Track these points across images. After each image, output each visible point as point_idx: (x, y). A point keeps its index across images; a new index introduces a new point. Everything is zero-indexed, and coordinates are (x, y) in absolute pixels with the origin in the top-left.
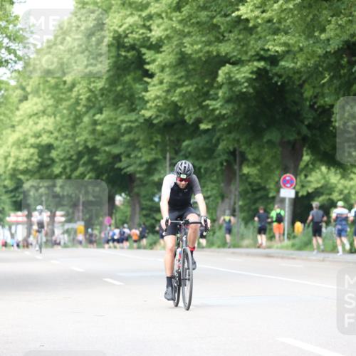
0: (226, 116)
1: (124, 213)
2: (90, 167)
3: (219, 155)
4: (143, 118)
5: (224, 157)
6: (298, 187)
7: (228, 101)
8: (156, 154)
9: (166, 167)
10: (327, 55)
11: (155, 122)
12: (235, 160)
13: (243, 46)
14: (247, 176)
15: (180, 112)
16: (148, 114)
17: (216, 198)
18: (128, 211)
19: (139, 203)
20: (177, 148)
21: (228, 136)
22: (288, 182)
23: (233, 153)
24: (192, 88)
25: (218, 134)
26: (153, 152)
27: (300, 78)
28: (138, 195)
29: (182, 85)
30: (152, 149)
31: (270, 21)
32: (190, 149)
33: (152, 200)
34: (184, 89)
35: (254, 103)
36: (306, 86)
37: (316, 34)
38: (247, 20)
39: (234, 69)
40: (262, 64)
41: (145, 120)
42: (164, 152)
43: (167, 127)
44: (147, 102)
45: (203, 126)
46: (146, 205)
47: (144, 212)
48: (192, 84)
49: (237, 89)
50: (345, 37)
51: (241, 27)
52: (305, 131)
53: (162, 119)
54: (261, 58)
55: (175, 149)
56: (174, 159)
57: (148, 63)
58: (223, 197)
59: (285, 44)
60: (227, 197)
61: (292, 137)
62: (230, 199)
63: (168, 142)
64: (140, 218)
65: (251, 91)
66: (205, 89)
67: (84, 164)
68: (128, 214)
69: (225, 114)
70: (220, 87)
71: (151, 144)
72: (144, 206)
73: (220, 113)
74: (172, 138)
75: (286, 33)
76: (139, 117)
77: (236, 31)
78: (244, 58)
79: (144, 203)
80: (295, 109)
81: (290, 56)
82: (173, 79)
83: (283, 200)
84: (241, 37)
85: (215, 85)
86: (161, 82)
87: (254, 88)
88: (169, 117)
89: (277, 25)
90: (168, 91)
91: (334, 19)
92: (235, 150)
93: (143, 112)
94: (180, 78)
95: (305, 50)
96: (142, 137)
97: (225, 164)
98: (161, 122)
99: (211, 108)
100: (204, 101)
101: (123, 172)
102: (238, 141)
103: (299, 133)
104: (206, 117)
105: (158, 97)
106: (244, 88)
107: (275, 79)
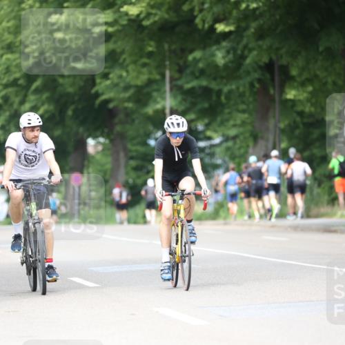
0: (257, 12)
1: (102, 165)
2: (45, 95)
3: (248, 73)
4: (126, 18)
5: (256, 75)
8: (150, 73)
9: (165, 92)
11: (146, 23)
12: (273, 80)
14: (293, 102)
16: (133, 11)
17: (245, 138)
18: (107, 162)
19: (125, 150)
20: (181, 62)
21: (260, 43)
23: (269, 67)
26: (145, 70)
28: (122, 136)
30: (145, 65)
32: (201, 65)
33: (146, 144)
41: (130, 21)
42: (160, 68)
45: (221, 28)
46: (136, 151)
47: (133, 163)
53: (157, 18)
55: (178, 64)
56: (177, 79)
58: (255, 138)
60: (262, 138)
62: (267, 140)
63: (167, 54)
64: (127, 173)
67: (37, 91)
68: (109, 166)
69: (255, 10)
71: (141, 57)
72: (134, 154)
73: (248, 6)
74: (173, 47)
76: (120, 17)
79: (134, 148)
88: (166, 16)
93: (125, 8)
96: (127, 48)
97: (257, 85)
98: (155, 22)
101: (98, 102)
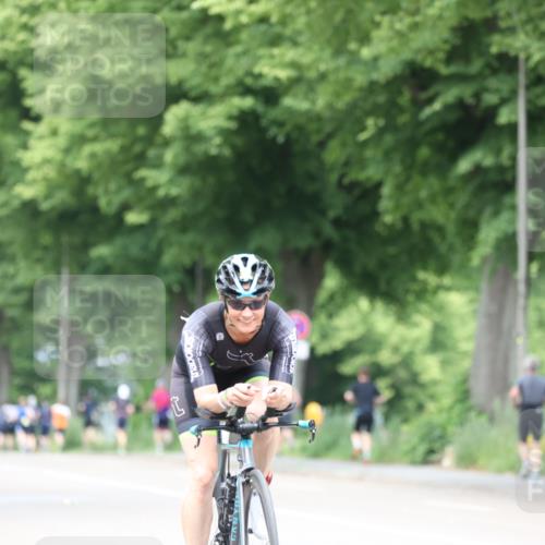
0: (179, 201)
4: (18, 201)
6: (315, 338)
7: (183, 170)
10: (372, 87)
11: (45, 206)
13: (212, 66)
15: (91, 190)
16: (26, 192)
19: (10, 364)
21: (181, 237)
23: (190, 272)
24: (113, 145)
25: (160, 233)
27: (319, 131)
29: (95, 139)
30: (39, 260)
31: (263, 19)
34: (98, 148)
35: (230, 176)
36: (334, 145)
37: (353, 46)
38: (220, 18)
39: (196, 110)
40: (248, 102)
41: (22, 203)
43: (65, 219)
44: (26, 170)
45: (132, 218)
47: (17, 381)
48: (112, 136)
49: (199, 149)
50: (407, 55)
51: (209, 29)
52: (329, 231)
54: (246, 91)
57: (32, 96)
59: (294, 65)
61: (304, 241)
65: (227, 152)
66: (138, 148)
70: (167, 143)
75: (295, 44)
76: (10, 199)
77: (199, 38)
78: (214, 89)
80: (310, 188)
81: (301, 88)
82: (78, 127)
84: (208, 49)
85: (158, 140)
86: (54, 133)
87: (233, 147)
89: (278, 29)
90: (67, 151)
91: (386, 20)
92: (194, 265)
94: (92, 125)
95: (332, 78)
96: (18, 238)
98: (53, 209)
99: (150, 183)
100: (137, 169)
102: (200, 248)
103: (317, 234)
104: (140, 199)
105: (46, 161)
106: (215, 146)
107: (273, 131)
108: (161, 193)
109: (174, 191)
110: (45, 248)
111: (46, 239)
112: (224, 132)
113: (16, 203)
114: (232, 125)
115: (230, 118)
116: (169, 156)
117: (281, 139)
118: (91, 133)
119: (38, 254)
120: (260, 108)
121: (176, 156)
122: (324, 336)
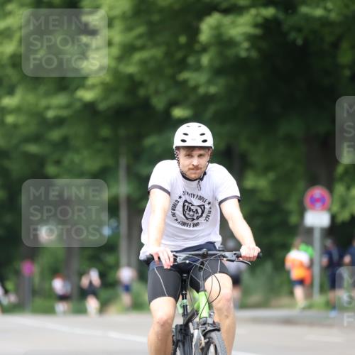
6: (335, 208)
7: (218, 72)
15: (142, 92)
22: (318, 200)
24: (157, 53)
29: (142, 48)
30: (100, 151)
36: (345, 45)
39: (227, 20)
40: (270, 12)
48: (157, 45)
49: (231, 52)
55: (133, 151)
61: (323, 127)
65: (254, 54)
66: (179, 55)
70: (204, 49)
76: (73, 102)
80: (326, 81)
83: (310, 231)
85: (197, 47)
86: (110, 44)
87: (259, 50)
90: (120, 59)
94: (140, 36)
96: (80, 133)
99: (192, 83)
100: (180, 71)
106: (244, 50)
107: (293, 35)
108: (202, 91)
109: (213, 90)
110: (105, 140)
111: (105, 132)
112: (251, 38)
113: (78, 105)
114: (257, 31)
115: (256, 25)
116: (205, 60)
117: (300, 42)
118: (139, 43)
119: (99, 145)
120: (281, 16)
121: (211, 60)
122: (344, 205)
